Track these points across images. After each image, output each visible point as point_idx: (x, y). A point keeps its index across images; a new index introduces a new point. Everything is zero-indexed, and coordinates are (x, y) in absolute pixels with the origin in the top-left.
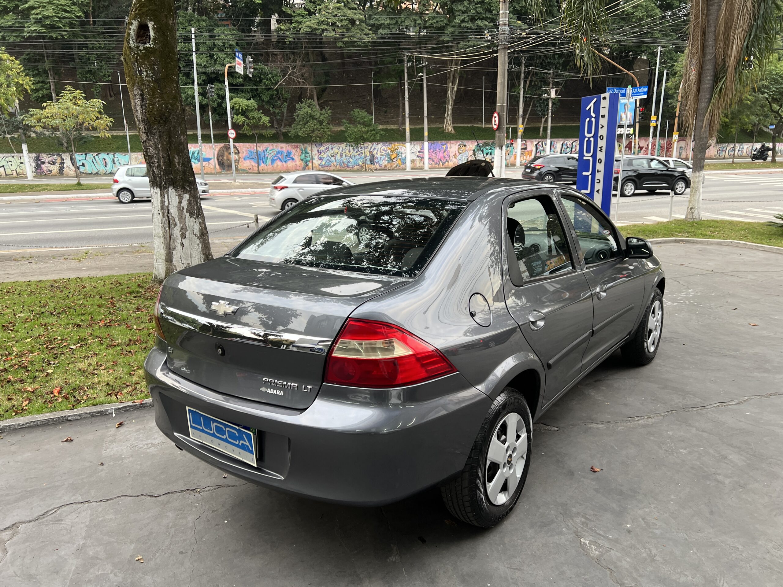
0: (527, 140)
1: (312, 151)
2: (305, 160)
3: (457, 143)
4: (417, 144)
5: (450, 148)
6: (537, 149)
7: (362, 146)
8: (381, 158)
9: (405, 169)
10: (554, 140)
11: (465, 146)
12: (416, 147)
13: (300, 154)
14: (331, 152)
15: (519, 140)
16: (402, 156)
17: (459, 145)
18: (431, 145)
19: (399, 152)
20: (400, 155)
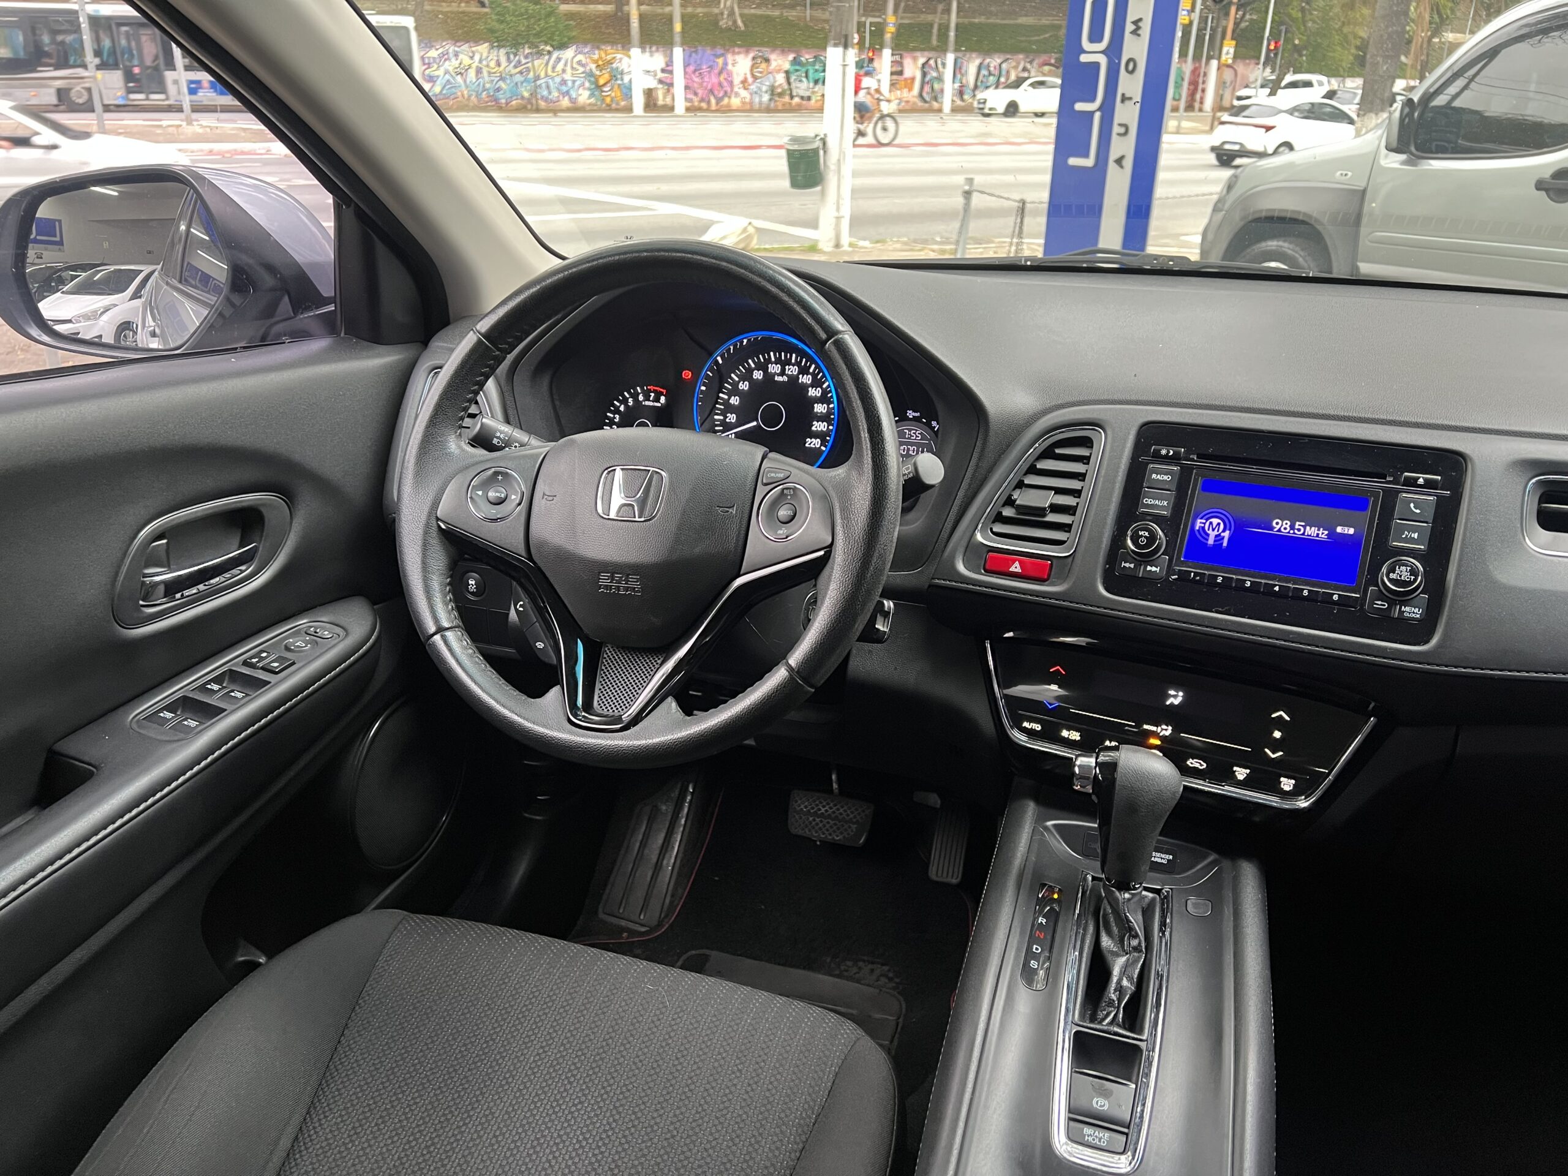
0: (905, 54)
3: (747, 52)
4: (657, 50)
5: (733, 65)
6: (924, 74)
7: (527, 51)
8: (574, 82)
9: (632, 111)
10: (960, 54)
11: (766, 60)
12: (654, 58)
14: (455, 63)
15: (887, 53)
16: (622, 80)
17: (754, 58)
18: (690, 56)
19: (617, 68)
20: (619, 76)
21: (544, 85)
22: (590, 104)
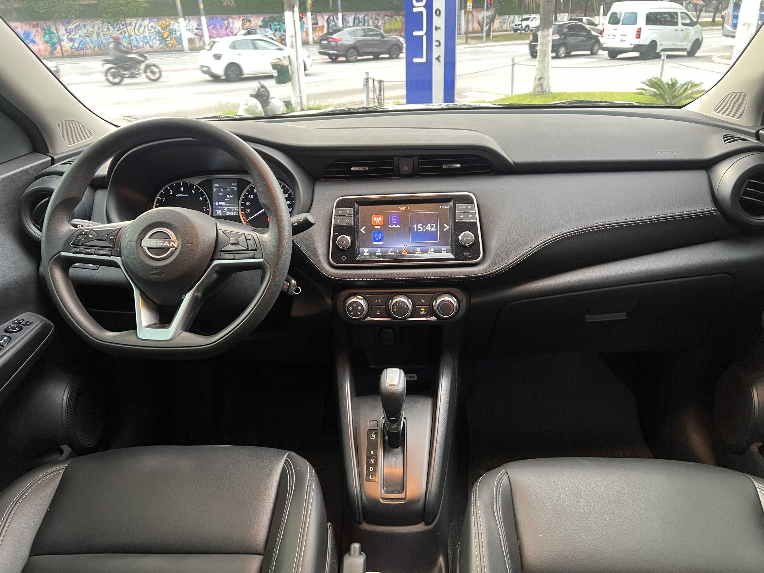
0: (318, 14)
1: (57, 29)
2: (50, 42)
3: (239, 17)
4: (192, 19)
5: (233, 24)
6: (328, 24)
7: (123, 22)
8: (150, 37)
9: (183, 50)
10: (344, 13)
11: (250, 21)
12: (191, 23)
13: (43, 35)
14: (84, 31)
15: (309, 14)
16: (176, 34)
17: (243, 20)
18: (210, 20)
19: (172, 29)
20: (174, 33)
21: (134, 40)
22: (160, 48)
